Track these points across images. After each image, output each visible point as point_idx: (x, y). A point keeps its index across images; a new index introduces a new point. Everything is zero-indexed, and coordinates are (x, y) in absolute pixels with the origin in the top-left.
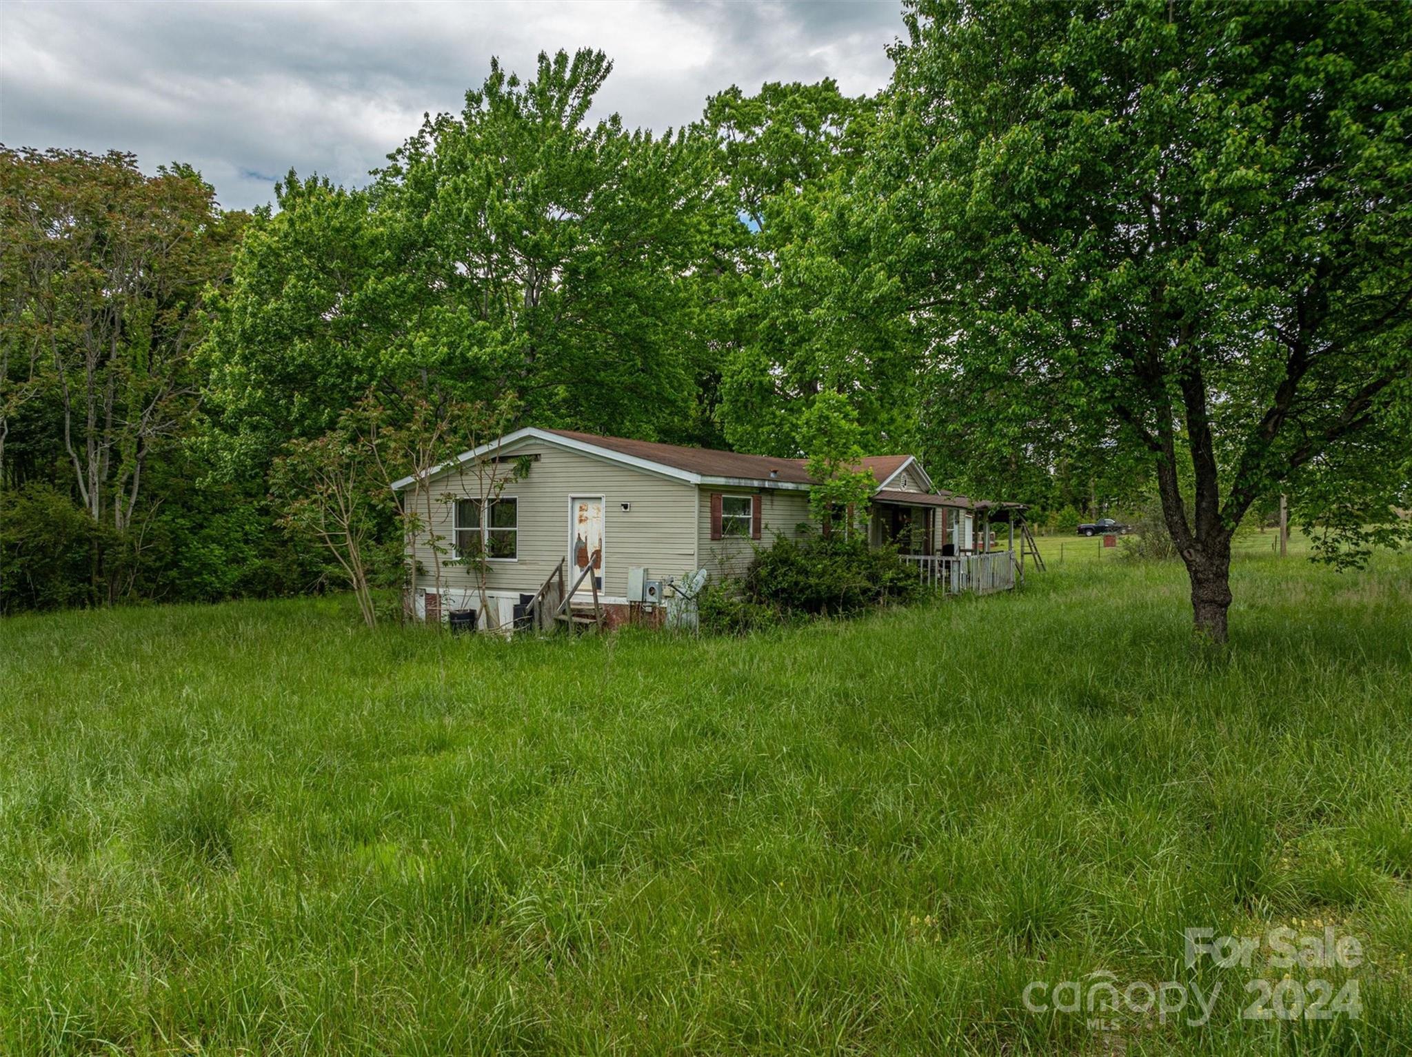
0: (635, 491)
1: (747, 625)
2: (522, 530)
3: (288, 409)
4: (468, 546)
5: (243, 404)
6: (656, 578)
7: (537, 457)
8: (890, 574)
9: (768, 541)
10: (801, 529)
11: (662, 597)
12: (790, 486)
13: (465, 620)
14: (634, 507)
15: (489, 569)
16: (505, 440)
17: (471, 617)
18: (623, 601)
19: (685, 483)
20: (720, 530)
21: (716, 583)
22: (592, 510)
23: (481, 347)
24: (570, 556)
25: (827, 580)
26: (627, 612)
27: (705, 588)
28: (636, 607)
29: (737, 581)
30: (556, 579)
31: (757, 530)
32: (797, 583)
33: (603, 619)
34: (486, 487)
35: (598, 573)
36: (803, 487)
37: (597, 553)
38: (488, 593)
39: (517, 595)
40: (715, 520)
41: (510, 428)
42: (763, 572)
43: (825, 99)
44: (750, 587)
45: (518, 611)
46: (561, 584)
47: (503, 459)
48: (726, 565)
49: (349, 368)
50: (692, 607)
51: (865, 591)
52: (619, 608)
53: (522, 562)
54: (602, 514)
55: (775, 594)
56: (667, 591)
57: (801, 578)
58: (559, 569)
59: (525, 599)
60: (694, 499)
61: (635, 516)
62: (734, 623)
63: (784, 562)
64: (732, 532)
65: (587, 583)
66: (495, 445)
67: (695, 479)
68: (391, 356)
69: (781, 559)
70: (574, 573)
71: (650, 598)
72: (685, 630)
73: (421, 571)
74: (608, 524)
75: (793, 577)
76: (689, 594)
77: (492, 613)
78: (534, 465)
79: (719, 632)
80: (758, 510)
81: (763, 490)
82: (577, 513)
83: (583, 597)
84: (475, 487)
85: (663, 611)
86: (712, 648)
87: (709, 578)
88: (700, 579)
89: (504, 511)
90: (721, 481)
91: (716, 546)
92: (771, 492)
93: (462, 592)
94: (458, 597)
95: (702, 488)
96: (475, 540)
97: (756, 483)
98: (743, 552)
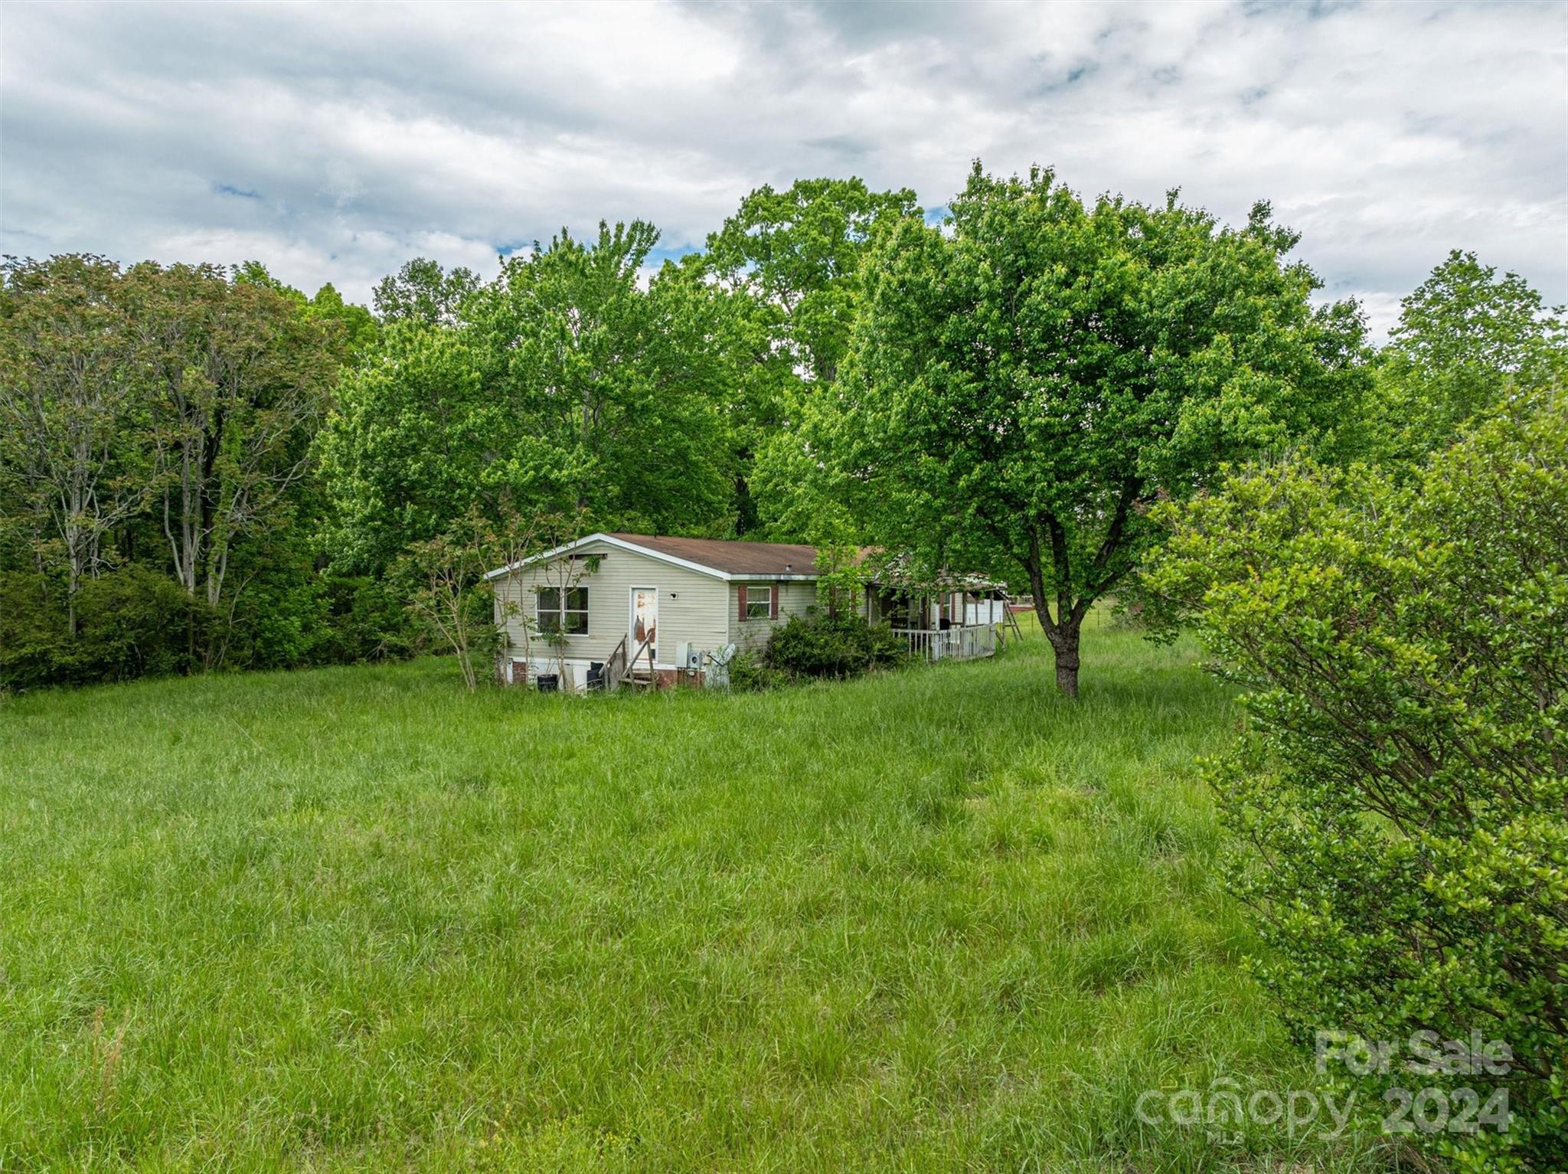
0: (681, 584)
1: (765, 684)
2: (593, 612)
3: (401, 515)
4: (548, 624)
5: (367, 511)
6: (697, 650)
7: (604, 556)
8: (878, 646)
9: (783, 621)
10: (811, 610)
11: (701, 664)
12: (801, 578)
13: (549, 683)
14: (680, 597)
15: (566, 643)
16: (580, 542)
17: (554, 679)
18: (672, 667)
19: (719, 580)
20: (747, 613)
21: (742, 653)
22: (649, 598)
23: (560, 470)
24: (631, 633)
25: (828, 650)
26: (675, 676)
27: (734, 657)
28: (682, 672)
29: (759, 652)
30: (620, 650)
31: (775, 612)
32: (804, 653)
33: (655, 682)
34: (565, 579)
35: (653, 646)
36: (812, 578)
37: (652, 631)
38: (566, 661)
39: (588, 663)
40: (741, 606)
41: (583, 534)
42: (779, 645)
43: (852, 198)
44: (768, 657)
45: (590, 675)
46: (624, 654)
47: (579, 557)
48: (750, 641)
49: (452, 484)
50: (725, 671)
51: (857, 659)
52: (669, 673)
53: (592, 638)
54: (656, 601)
55: (787, 662)
56: (706, 660)
57: (808, 649)
58: (623, 643)
59: (596, 667)
60: (726, 591)
61: (682, 603)
62: (755, 683)
63: (795, 637)
64: (755, 614)
65: (645, 654)
66: (572, 545)
67: (727, 576)
68: (488, 476)
69: (793, 635)
70: (634, 647)
71: (693, 665)
72: (719, 689)
73: (510, 645)
74: (662, 609)
75: (800, 649)
76: (722, 662)
77: (568, 677)
78: (602, 562)
79: (744, 690)
80: (775, 596)
81: (779, 582)
82: (636, 600)
83: (642, 665)
84: (557, 578)
85: (702, 675)
86: (737, 701)
87: (738, 650)
88: (730, 651)
89: (580, 598)
90: (746, 577)
91: (742, 625)
92: (786, 583)
93: (547, 661)
94: (542, 665)
95: (732, 583)
96: (555, 620)
97: (774, 577)
98: (764, 630)
